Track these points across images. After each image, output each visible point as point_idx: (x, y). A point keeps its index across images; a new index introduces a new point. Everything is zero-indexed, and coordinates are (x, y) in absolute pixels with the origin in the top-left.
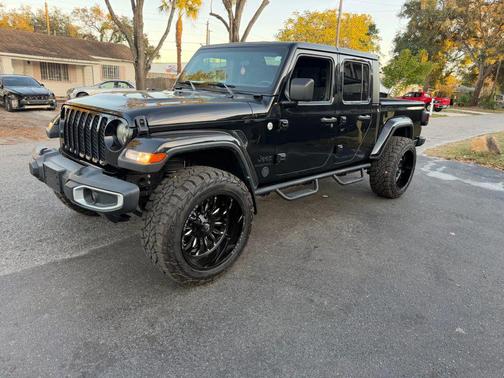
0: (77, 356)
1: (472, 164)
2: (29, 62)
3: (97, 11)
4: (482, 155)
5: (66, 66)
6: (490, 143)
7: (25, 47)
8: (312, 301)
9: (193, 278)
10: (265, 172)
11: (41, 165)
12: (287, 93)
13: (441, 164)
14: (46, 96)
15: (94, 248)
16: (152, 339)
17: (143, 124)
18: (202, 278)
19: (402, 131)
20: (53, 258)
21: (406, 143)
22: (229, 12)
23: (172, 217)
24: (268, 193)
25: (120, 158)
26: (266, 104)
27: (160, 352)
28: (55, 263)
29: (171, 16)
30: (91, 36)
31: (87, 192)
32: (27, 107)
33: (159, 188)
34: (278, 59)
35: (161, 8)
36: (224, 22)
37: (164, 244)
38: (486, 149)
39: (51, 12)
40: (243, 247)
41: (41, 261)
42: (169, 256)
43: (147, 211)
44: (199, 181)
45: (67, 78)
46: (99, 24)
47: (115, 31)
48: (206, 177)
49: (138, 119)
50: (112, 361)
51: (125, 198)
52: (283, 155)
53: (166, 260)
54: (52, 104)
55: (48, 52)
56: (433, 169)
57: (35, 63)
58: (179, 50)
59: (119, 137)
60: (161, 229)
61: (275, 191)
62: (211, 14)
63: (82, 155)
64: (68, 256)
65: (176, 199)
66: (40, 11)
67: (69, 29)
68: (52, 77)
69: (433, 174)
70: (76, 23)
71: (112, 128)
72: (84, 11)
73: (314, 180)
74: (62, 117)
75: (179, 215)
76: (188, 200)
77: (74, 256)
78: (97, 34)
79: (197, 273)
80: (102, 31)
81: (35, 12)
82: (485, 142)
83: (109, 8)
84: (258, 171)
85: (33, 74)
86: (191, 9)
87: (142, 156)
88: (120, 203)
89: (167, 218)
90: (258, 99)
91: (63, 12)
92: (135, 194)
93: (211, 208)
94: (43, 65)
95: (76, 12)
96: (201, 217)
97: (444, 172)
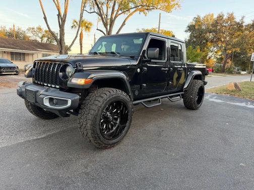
0: (48, 183)
1: (228, 95)
2: (5, 52)
3: (40, 29)
4: (232, 91)
5: (24, 54)
6: (236, 85)
7: (3, 45)
8: (166, 154)
9: (105, 144)
10: (137, 93)
11: (24, 90)
12: (146, 55)
13: (214, 96)
14: (14, 68)
15: (48, 134)
16: (87, 174)
17: (80, 66)
18: (109, 144)
19: (197, 77)
20: (28, 139)
21: (200, 82)
22: (106, 28)
23: (95, 111)
24: (138, 104)
25: (68, 83)
26: (137, 60)
27: (93, 179)
28: (29, 141)
29: (78, 30)
30: (36, 41)
31: (51, 100)
32: (3, 73)
33: (88, 98)
34: (141, 39)
35: (72, 27)
36: (104, 33)
37: (91, 125)
38: (234, 88)
39: (16, 29)
40: (128, 129)
41: (21, 140)
42: (94, 132)
43: (82, 109)
44: (108, 93)
45: (24, 60)
46: (40, 35)
47: (49, 38)
48: (111, 91)
49: (77, 63)
50: (67, 185)
51: (72, 101)
52: (145, 85)
53: (92, 134)
54: (17, 72)
55: (15, 47)
56: (211, 98)
57: (8, 53)
58: (81, 47)
59: (67, 73)
60: (90, 117)
61: (141, 103)
62: (97, 29)
63: (46, 84)
64: (35, 138)
65: (97, 102)
66: (11, 29)
67: (25, 37)
68: (16, 60)
69: (211, 100)
70: (29, 34)
71: (63, 69)
72: (33, 29)
73: (159, 99)
74: (34, 67)
75: (99, 110)
76: (103, 102)
77: (39, 137)
78: (39, 40)
79: (106, 142)
80: (42, 38)
81: (8, 29)
82: (233, 85)
83: (48, 26)
84: (133, 92)
85: (7, 57)
86: (87, 27)
87: (81, 81)
88: (69, 104)
89: (93, 111)
90: (133, 58)
91: (22, 29)
92: (77, 99)
93: (113, 109)
94: (12, 54)
95: (29, 29)
96: (108, 113)
97: (216, 99)
